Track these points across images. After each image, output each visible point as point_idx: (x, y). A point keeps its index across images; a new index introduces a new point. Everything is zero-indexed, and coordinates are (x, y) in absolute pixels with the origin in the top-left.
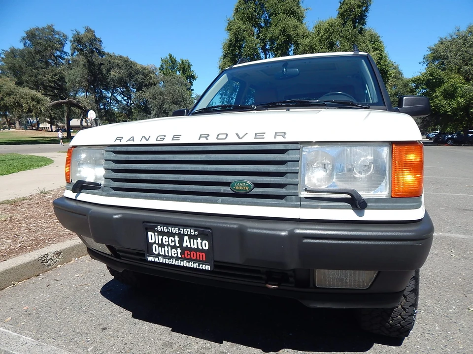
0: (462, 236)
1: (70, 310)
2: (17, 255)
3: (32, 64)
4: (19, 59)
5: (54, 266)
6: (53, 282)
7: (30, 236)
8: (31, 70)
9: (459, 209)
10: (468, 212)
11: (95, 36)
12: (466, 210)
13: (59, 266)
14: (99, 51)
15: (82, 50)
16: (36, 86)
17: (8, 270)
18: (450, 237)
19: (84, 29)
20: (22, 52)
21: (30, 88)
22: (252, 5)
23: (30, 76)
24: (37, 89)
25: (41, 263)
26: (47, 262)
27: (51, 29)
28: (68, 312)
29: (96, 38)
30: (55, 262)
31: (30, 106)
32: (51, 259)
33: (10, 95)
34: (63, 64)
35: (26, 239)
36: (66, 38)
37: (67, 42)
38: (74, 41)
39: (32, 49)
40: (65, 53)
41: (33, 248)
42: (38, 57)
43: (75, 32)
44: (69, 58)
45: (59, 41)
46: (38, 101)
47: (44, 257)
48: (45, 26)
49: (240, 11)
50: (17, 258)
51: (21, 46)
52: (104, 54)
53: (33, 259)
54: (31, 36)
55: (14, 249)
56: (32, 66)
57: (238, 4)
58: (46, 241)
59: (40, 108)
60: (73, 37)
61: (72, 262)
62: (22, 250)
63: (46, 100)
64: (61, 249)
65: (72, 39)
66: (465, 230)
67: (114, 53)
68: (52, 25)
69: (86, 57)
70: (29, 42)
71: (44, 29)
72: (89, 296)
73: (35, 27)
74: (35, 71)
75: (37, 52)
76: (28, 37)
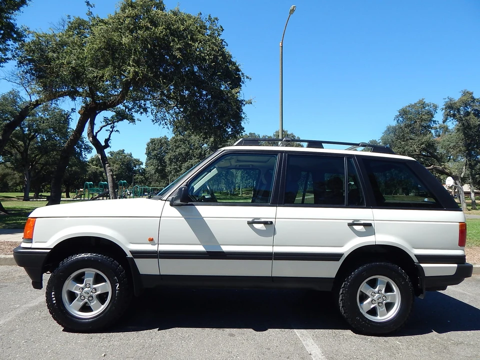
3: (403, 138)
4: (392, 135)
8: (400, 143)
11: (472, 98)
15: (454, 116)
19: (461, 93)
20: (395, 128)
27: (423, 104)
29: (475, 99)
34: (430, 132)
36: (436, 107)
37: (437, 111)
38: (446, 108)
39: (402, 125)
40: (434, 121)
42: (407, 130)
43: (447, 100)
44: (438, 126)
45: (428, 112)
48: (416, 101)
51: (394, 123)
54: (404, 113)
60: (444, 105)
65: (444, 107)
68: (423, 99)
69: (460, 120)
70: (401, 119)
71: (416, 104)
74: (403, 143)
75: (407, 126)
76: (400, 115)
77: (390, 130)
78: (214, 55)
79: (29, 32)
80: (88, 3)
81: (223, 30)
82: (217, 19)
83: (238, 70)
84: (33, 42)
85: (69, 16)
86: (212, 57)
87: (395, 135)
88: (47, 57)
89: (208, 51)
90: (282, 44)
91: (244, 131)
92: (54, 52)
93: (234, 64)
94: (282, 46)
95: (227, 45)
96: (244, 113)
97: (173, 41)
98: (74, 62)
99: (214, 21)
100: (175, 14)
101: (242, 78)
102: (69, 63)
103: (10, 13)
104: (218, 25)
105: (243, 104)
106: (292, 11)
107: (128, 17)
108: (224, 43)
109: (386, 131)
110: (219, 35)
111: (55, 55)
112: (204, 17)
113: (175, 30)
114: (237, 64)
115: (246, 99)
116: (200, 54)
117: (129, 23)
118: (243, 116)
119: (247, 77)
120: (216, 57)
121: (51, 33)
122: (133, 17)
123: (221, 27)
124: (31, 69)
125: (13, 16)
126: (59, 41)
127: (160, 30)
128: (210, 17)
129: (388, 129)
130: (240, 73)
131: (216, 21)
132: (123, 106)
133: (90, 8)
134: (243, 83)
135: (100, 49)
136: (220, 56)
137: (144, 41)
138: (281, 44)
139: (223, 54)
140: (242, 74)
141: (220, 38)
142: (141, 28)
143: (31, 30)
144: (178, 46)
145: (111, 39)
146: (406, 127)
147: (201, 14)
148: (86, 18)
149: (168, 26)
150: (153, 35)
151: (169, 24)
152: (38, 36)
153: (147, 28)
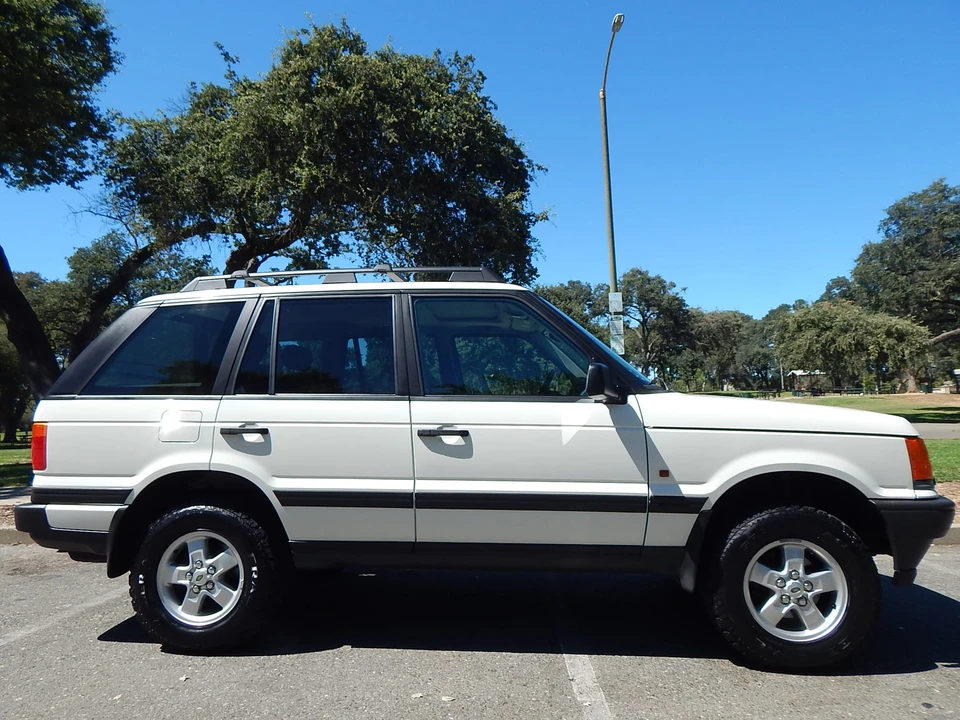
3: (901, 268)
4: (876, 263)
8: (896, 279)
16: (903, 307)
20: (881, 247)
21: (893, 313)
23: (893, 290)
24: (902, 315)
27: (940, 188)
31: (882, 349)
33: (846, 331)
39: (899, 240)
42: (910, 250)
46: (901, 337)
48: (927, 186)
51: (878, 238)
54: (899, 213)
59: (902, 351)
63: (920, 334)
68: (942, 180)
70: (894, 227)
71: (925, 192)
73: (907, 195)
74: (902, 279)
75: (908, 242)
76: (891, 218)
77: (870, 253)
78: (466, 131)
79: (122, 119)
80: (227, 56)
81: (484, 79)
82: (470, 58)
83: (519, 154)
84: (131, 138)
85: (193, 83)
86: (464, 134)
87: (882, 262)
88: (155, 163)
89: (455, 124)
90: (604, 94)
91: (538, 276)
92: (167, 153)
93: (510, 143)
94: (604, 99)
95: (496, 108)
96: (534, 240)
97: (382, 110)
98: (202, 167)
99: (466, 64)
100: (384, 57)
101: (529, 170)
102: (195, 170)
103: (86, 90)
104: (475, 70)
105: (531, 221)
106: (618, 25)
107: (295, 73)
108: (489, 105)
109: (861, 256)
110: (478, 89)
111: (169, 158)
112: (446, 57)
113: (385, 90)
114: (517, 143)
115: (537, 212)
116: (439, 131)
117: (297, 86)
118: (533, 245)
119: (540, 168)
120: (470, 134)
121: (161, 119)
122: (304, 73)
123: (481, 73)
124: (129, 189)
125: (92, 94)
126: (177, 131)
127: (354, 92)
128: (457, 55)
129: (867, 251)
130: (524, 160)
131: (469, 62)
132: (305, 245)
133: (231, 63)
134: (531, 180)
135: (246, 139)
136: (478, 130)
137: (327, 117)
138: (601, 93)
139: (486, 127)
140: (529, 161)
141: (481, 94)
142: (318, 92)
143: (124, 116)
144: (391, 120)
145: (267, 119)
146: (906, 244)
147: (440, 53)
148: (225, 84)
149: (371, 84)
150: (342, 103)
151: (373, 78)
152: (139, 127)
153: (332, 92)
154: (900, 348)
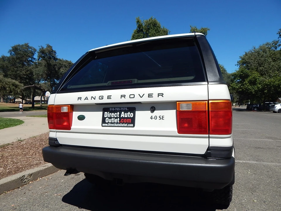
0: (256, 162)
1: (38, 206)
2: (7, 176)
3: (14, 65)
4: (6, 62)
5: (28, 182)
6: (27, 192)
7: (14, 165)
8: (13, 69)
9: (256, 148)
10: (261, 149)
11: (52, 49)
12: (260, 148)
13: (31, 182)
14: (54, 58)
15: (44, 57)
16: (15, 77)
17: (3, 184)
18: (249, 163)
19: (46, 46)
20: (9, 58)
21: (12, 79)
22: (141, 34)
23: (12, 72)
24: (16, 79)
25: (21, 180)
26: (24, 180)
27: (27, 46)
28: (37, 207)
29: (53, 51)
30: (28, 180)
31: (11, 89)
32: (26, 178)
34: (32, 65)
35: (12, 167)
36: (35, 50)
37: (36, 53)
38: (40, 52)
39: (15, 57)
40: (34, 59)
41: (16, 172)
42: (18, 61)
43: (41, 47)
44: (37, 61)
45: (31, 52)
46: (16, 86)
47: (23, 177)
48: (23, 44)
49: (135, 37)
50: (7, 178)
52: (57, 59)
53: (17, 178)
54: (15, 49)
55: (5, 173)
56: (14, 66)
57: (133, 34)
58: (23, 168)
60: (39, 50)
61: (38, 180)
62: (10, 173)
63: (21, 86)
64: (32, 172)
65: (39, 51)
66: (257, 159)
67: (63, 59)
68: (28, 44)
69: (46, 61)
70: (13, 53)
71: (23, 45)
72: (48, 198)
73: (17, 44)
74: (16, 69)
75: (17, 58)
76: (13, 50)
146: (17, 59)
154: (16, 90)
